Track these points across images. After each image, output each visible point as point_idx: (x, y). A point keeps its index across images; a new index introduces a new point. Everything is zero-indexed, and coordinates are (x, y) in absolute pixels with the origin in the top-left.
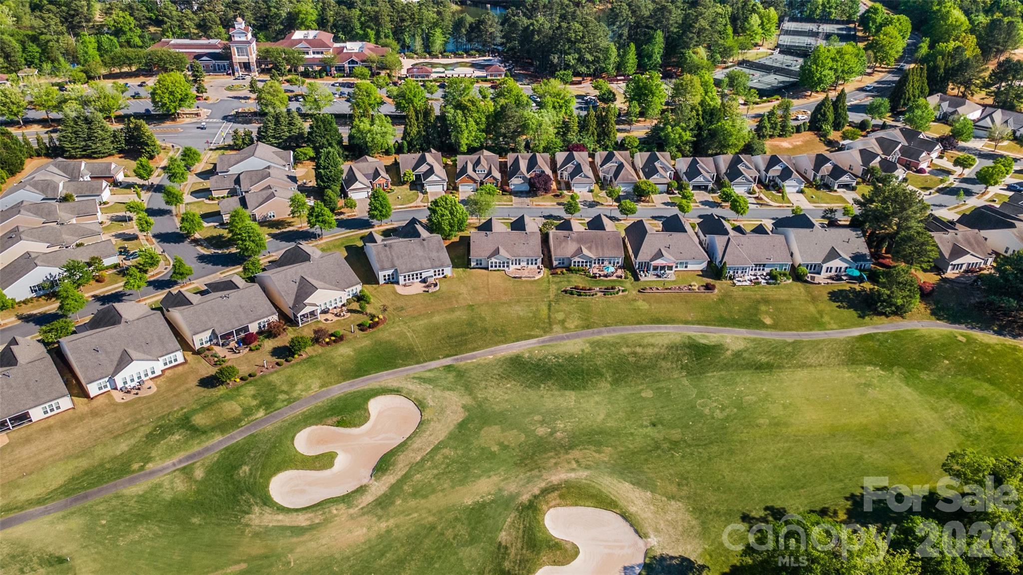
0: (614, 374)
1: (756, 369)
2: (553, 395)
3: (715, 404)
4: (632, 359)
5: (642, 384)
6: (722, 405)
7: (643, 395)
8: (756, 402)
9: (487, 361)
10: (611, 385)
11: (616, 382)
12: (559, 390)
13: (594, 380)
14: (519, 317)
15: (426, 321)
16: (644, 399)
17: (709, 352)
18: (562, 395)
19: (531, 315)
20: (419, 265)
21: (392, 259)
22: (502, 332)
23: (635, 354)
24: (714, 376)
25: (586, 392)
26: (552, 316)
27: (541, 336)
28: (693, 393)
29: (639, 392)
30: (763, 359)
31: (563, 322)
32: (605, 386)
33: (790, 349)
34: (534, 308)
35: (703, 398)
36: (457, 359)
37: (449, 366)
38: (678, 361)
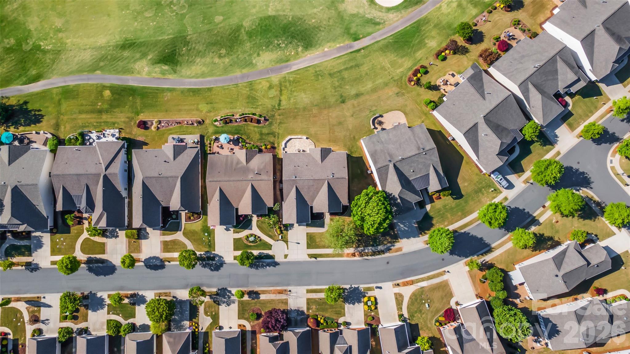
0: (239, 36)
1: (134, 43)
2: (284, 11)
3: (175, 8)
4: (223, 51)
5: (220, 28)
6: (170, 8)
7: (221, 18)
8: (146, 10)
9: (329, 44)
10: (242, 25)
11: (239, 28)
12: (279, 15)
13: (254, 27)
14: (304, 91)
15: (377, 83)
16: (222, 14)
17: (165, 57)
18: (277, 11)
19: (295, 94)
20: (391, 135)
21: (414, 136)
22: (318, 75)
23: (220, 57)
24: (168, 35)
25: (261, 16)
26: (278, 93)
27: (288, 73)
28: (187, 20)
29: (224, 20)
30: (126, 54)
31: (270, 87)
32: (247, 24)
33: (102, 64)
34: (292, 100)
35: (182, 14)
36: (351, 47)
37: (356, 39)
38: (190, 50)
